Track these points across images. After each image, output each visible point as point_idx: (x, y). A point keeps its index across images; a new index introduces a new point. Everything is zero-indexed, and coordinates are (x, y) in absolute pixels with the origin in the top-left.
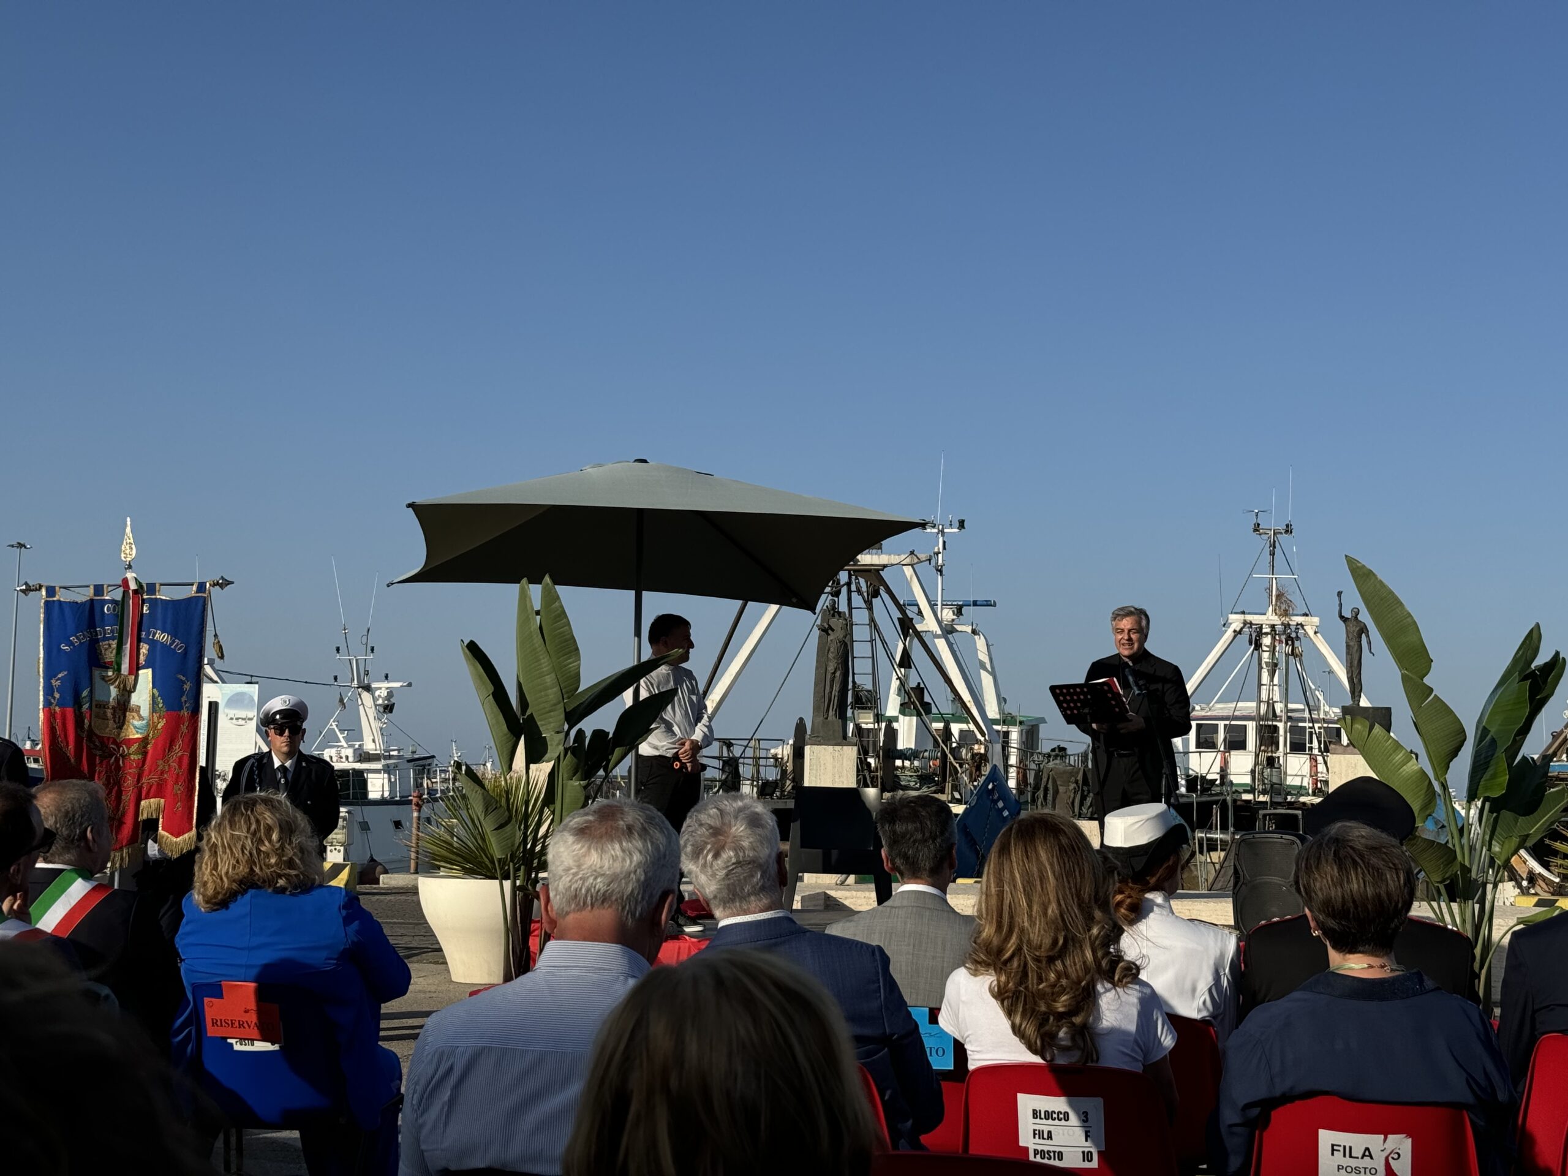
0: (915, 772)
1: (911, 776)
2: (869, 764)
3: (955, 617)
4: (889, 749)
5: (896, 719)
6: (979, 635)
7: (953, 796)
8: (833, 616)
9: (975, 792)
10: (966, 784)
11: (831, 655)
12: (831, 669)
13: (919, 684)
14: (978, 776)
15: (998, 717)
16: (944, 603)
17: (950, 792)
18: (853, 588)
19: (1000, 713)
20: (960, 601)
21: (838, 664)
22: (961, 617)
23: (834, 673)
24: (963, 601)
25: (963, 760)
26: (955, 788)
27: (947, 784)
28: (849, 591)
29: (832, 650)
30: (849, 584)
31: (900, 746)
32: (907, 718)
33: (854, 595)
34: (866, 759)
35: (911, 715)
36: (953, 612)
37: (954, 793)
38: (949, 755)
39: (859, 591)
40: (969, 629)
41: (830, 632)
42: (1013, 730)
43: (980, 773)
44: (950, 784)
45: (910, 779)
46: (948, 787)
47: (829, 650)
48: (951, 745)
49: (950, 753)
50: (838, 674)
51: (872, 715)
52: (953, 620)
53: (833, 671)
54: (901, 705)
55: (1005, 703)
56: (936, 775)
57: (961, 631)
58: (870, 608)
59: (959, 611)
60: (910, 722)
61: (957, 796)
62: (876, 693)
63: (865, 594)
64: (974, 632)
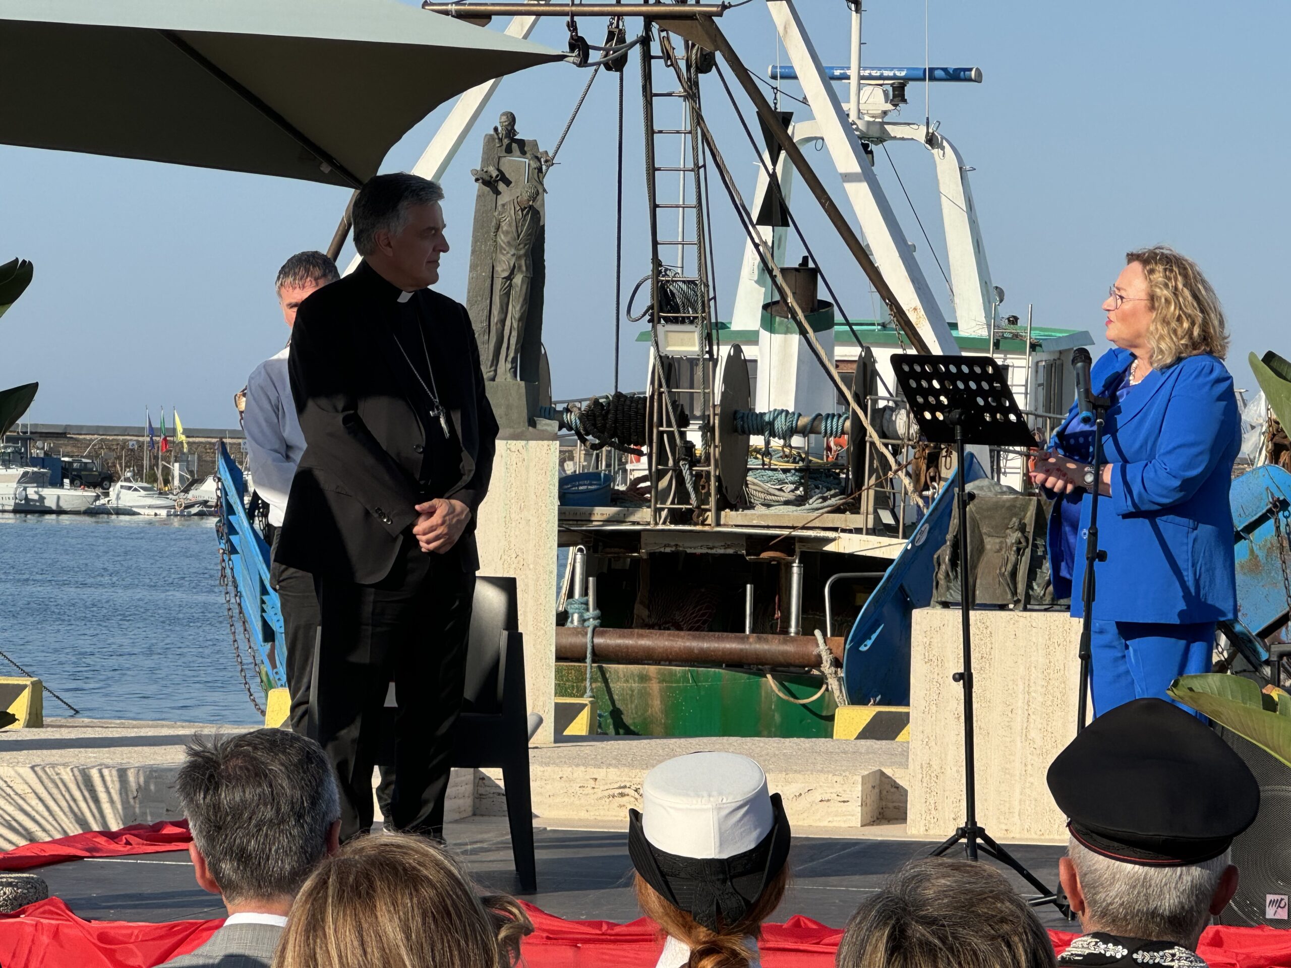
0: (794, 462)
1: (785, 471)
2: (690, 447)
3: (889, 107)
4: (735, 412)
5: (752, 338)
6: (943, 148)
7: (877, 518)
8: (509, 150)
9: (926, 512)
10: (906, 493)
11: (502, 239)
12: (502, 271)
13: (805, 259)
14: (933, 479)
15: (983, 333)
16: (866, 73)
17: (871, 509)
18: (655, 49)
19: (989, 326)
20: (901, 69)
21: (519, 258)
22: (902, 105)
23: (509, 278)
24: (908, 69)
25: (898, 438)
26: (882, 501)
27: (864, 494)
28: (647, 57)
29: (504, 227)
30: (645, 41)
31: (763, 404)
32: (778, 338)
33: (657, 66)
34: (683, 435)
35: (787, 331)
36: (886, 93)
37: (880, 512)
38: (870, 430)
39: (667, 56)
40: (920, 134)
41: (501, 186)
42: (1017, 363)
43: (937, 470)
44: (872, 492)
45: (782, 476)
46: (868, 498)
47: (498, 228)
48: (875, 402)
49: (873, 424)
50: (518, 280)
51: (696, 337)
52: (885, 113)
53: (506, 274)
54: (766, 307)
55: (1001, 301)
56: (842, 468)
57: (903, 139)
58: (692, 93)
59: (898, 95)
60: (785, 346)
61: (887, 518)
62: (707, 286)
63: (682, 65)
64: (931, 140)
